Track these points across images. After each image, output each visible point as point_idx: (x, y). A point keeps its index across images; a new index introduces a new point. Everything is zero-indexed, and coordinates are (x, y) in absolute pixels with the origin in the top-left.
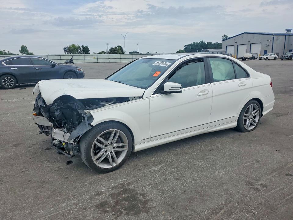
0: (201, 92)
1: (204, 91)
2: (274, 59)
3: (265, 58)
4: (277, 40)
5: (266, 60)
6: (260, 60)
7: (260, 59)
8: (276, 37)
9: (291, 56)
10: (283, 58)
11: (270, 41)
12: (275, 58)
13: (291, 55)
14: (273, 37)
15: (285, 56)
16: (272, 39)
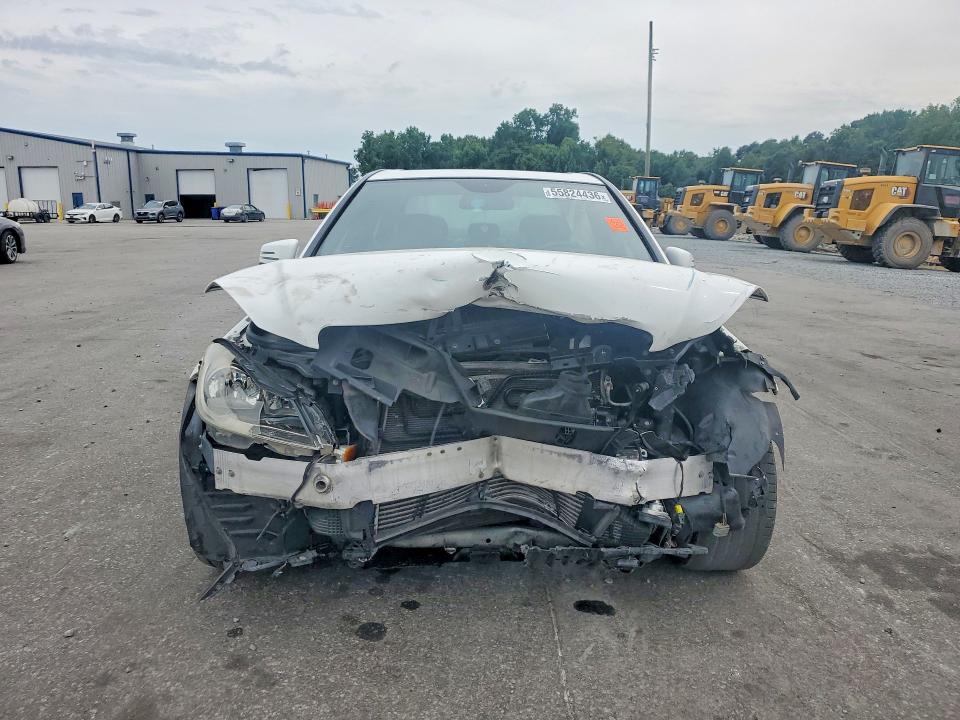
2: (114, 221)
3: (87, 217)
4: (107, 162)
5: (89, 222)
6: (71, 222)
7: (72, 220)
8: (101, 153)
9: (161, 213)
10: (141, 218)
11: (85, 163)
12: (116, 218)
13: (162, 209)
14: (95, 153)
15: (146, 213)
16: (92, 158)
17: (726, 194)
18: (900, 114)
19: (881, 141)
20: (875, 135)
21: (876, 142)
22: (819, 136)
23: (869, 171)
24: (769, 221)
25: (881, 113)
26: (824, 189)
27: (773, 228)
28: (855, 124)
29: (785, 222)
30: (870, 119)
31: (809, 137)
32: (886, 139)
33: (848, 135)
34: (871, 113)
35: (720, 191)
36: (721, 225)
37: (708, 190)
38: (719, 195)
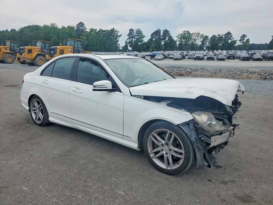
17: (9, 49)
18: (37, 26)
19: (34, 33)
20: (32, 31)
21: (32, 33)
22: (14, 30)
23: (62, 44)
24: (31, 58)
25: (32, 25)
26: (51, 49)
27: (32, 60)
28: (25, 28)
29: (35, 58)
30: (29, 27)
31: (12, 30)
32: (35, 33)
33: (24, 31)
34: (29, 25)
35: (7, 48)
36: (9, 59)
37: (2, 47)
38: (6, 49)
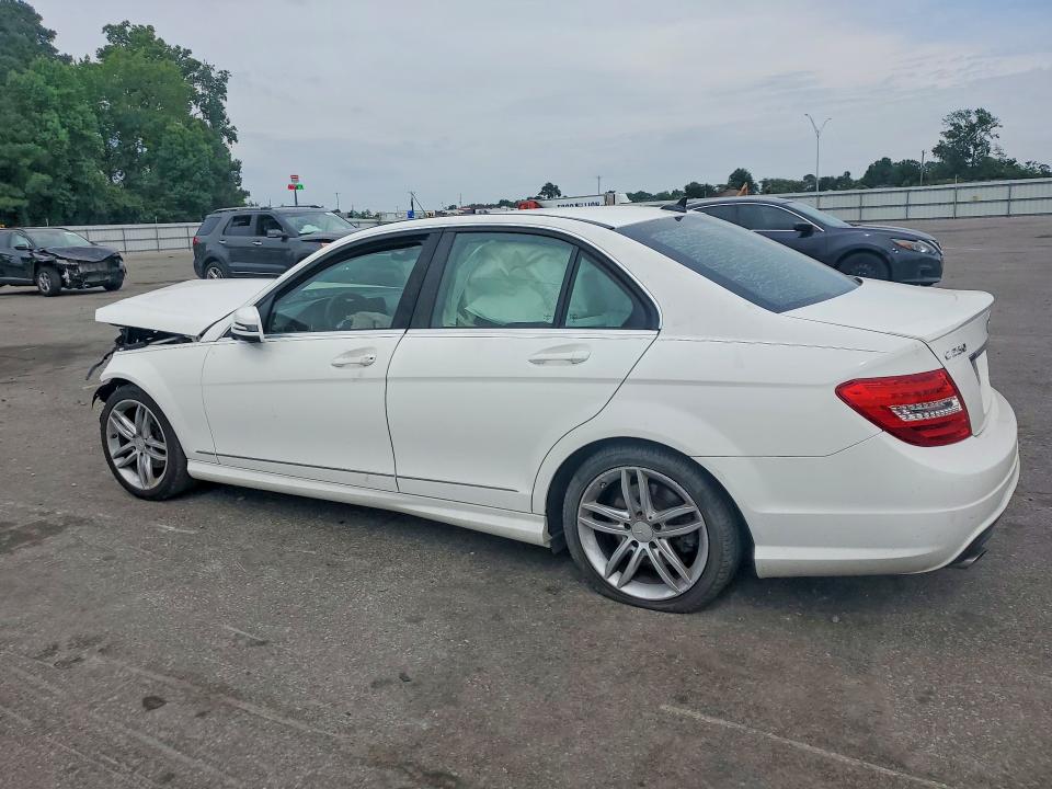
0: (351, 353)
1: (362, 351)
